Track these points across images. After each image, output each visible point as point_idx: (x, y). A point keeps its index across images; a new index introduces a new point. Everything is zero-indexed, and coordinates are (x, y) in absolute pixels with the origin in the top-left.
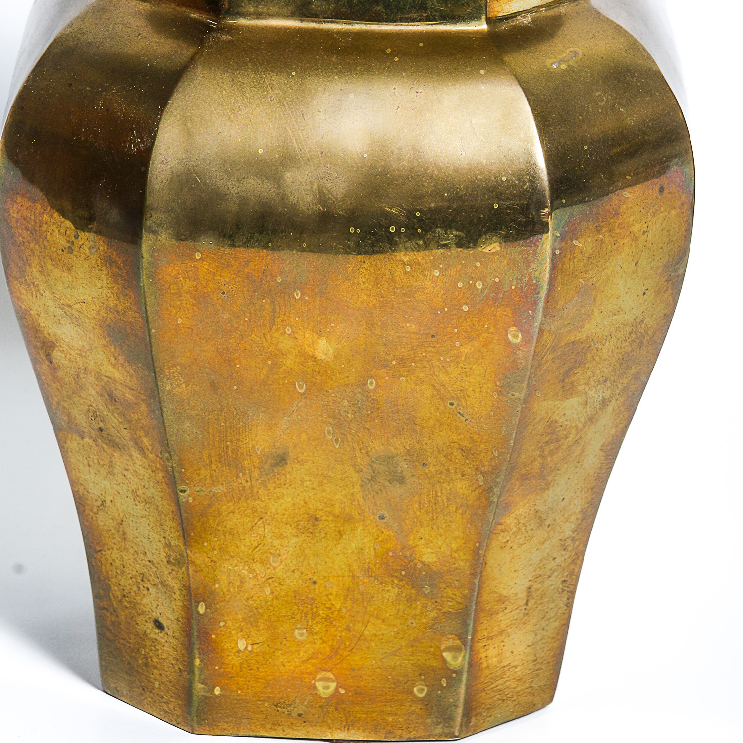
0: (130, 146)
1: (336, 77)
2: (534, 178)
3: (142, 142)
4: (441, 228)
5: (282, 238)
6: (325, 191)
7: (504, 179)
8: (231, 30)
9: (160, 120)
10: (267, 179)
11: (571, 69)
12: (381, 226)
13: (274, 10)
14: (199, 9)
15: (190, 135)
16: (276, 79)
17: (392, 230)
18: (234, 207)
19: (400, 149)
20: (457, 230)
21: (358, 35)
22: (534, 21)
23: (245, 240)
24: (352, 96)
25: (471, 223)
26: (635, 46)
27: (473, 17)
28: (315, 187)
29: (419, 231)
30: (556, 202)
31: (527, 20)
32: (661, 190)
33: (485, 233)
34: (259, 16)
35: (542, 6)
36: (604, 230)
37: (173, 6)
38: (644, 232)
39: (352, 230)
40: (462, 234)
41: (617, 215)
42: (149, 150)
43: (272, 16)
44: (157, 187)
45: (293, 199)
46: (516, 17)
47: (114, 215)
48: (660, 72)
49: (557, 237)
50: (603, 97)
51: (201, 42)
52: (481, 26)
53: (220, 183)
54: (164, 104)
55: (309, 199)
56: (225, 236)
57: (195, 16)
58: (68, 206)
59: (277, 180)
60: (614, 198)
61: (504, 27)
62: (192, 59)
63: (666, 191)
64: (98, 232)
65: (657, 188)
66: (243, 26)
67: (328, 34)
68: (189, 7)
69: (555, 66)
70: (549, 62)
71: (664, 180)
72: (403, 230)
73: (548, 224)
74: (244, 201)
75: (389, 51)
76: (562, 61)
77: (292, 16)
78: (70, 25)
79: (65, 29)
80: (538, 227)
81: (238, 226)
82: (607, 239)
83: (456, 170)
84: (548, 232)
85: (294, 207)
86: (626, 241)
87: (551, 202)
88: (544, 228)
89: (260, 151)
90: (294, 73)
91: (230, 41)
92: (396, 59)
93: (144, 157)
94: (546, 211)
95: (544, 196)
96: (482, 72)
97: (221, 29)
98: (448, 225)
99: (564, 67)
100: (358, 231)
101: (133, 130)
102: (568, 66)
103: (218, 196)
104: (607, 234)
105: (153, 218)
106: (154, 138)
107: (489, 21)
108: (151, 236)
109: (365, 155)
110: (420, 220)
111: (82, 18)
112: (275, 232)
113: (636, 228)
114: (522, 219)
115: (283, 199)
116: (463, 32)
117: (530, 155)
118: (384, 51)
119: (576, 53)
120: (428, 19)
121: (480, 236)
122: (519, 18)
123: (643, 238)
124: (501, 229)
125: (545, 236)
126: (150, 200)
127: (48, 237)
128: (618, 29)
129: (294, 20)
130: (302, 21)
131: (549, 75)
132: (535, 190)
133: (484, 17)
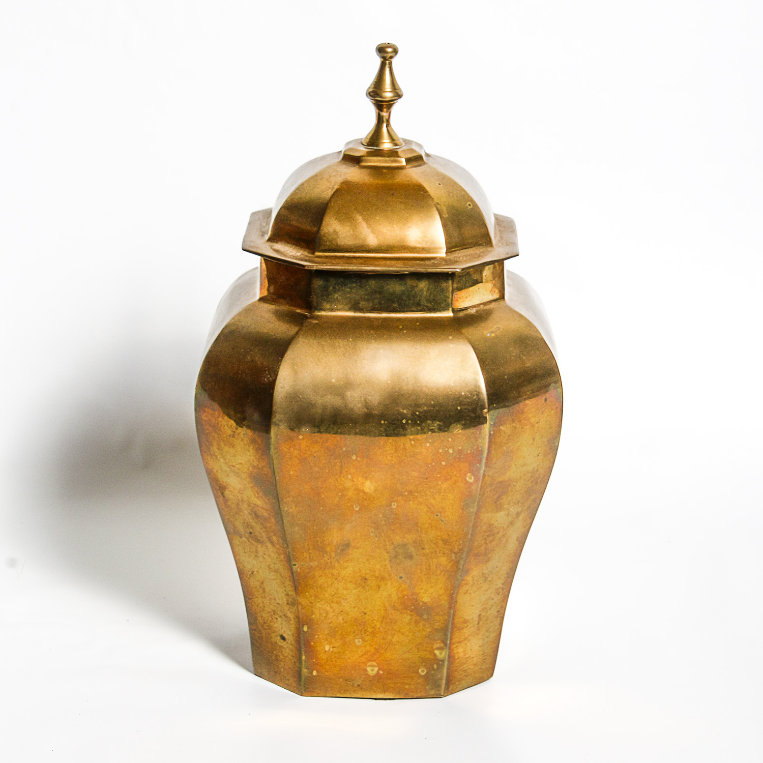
0: (264, 379)
1: (373, 341)
2: (478, 394)
3: (271, 377)
4: (430, 420)
5: (345, 427)
6: (368, 401)
7: (463, 394)
8: (317, 317)
9: (280, 365)
10: (337, 395)
11: (496, 337)
12: (398, 420)
13: (340, 307)
14: (300, 307)
15: (296, 372)
16: (341, 342)
17: (404, 421)
18: (320, 411)
19: (407, 378)
20: (439, 421)
21: (385, 319)
22: (477, 311)
23: (326, 428)
24: (381, 351)
25: (446, 417)
26: (530, 324)
27: (445, 309)
28: (363, 399)
29: (418, 422)
30: (491, 406)
31: (473, 311)
32: (546, 400)
33: (454, 423)
34: (332, 310)
35: (481, 304)
36: (516, 421)
37: (287, 306)
38: (537, 422)
39: (382, 422)
40: (441, 423)
41: (523, 413)
42: (274, 381)
43: (339, 310)
44: (278, 400)
45: (351, 405)
46: (467, 309)
47: (256, 416)
48: (543, 339)
49: (491, 424)
50: (514, 351)
51: (302, 325)
52: (449, 314)
53: (312, 398)
54: (282, 357)
55: (359, 405)
56: (315, 426)
57: (298, 311)
58: (232, 413)
59: (343, 396)
60: (521, 405)
61: (461, 314)
62: (297, 333)
63: (548, 401)
64: (248, 427)
65: (543, 398)
66: (324, 316)
67: (369, 319)
68: (295, 306)
69: (488, 335)
70: (485, 332)
71: (547, 395)
72: (410, 422)
73: (486, 418)
74: (325, 408)
75: (401, 327)
76: (492, 332)
77: (350, 310)
78: (233, 319)
79: (231, 320)
80: (482, 419)
81: (322, 421)
82: (518, 426)
83: (437, 389)
84: (486, 423)
85: (352, 409)
86: (528, 427)
87: (489, 406)
88: (484, 420)
89: (333, 381)
90: (351, 339)
91: (316, 324)
92: (405, 331)
93: (272, 385)
94: (485, 410)
95: (484, 402)
96: (450, 338)
97: (313, 317)
98: (434, 419)
99: (493, 335)
100: (386, 422)
101: (265, 371)
102: (496, 335)
103: (311, 405)
104: (518, 423)
105: (278, 417)
106: (277, 375)
107: (453, 311)
108: (276, 427)
109: (389, 382)
110: (418, 416)
111: (240, 314)
112: (341, 424)
113: (533, 420)
114: (473, 415)
115: (346, 406)
116: (440, 317)
117: (476, 381)
118: (398, 327)
119: (499, 328)
120: (421, 311)
121: (451, 424)
122: (469, 310)
123: (537, 426)
124: (462, 421)
125: (485, 425)
126: (274, 408)
127: (222, 430)
128: (521, 316)
129: (351, 312)
130: (355, 312)
131: (486, 340)
132: (479, 399)
133: (451, 309)
